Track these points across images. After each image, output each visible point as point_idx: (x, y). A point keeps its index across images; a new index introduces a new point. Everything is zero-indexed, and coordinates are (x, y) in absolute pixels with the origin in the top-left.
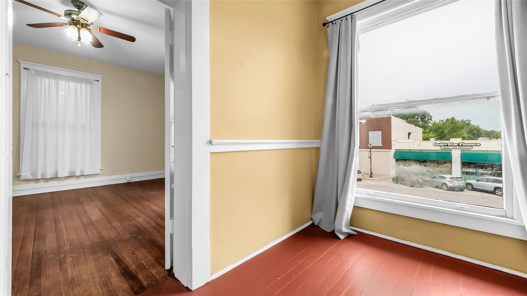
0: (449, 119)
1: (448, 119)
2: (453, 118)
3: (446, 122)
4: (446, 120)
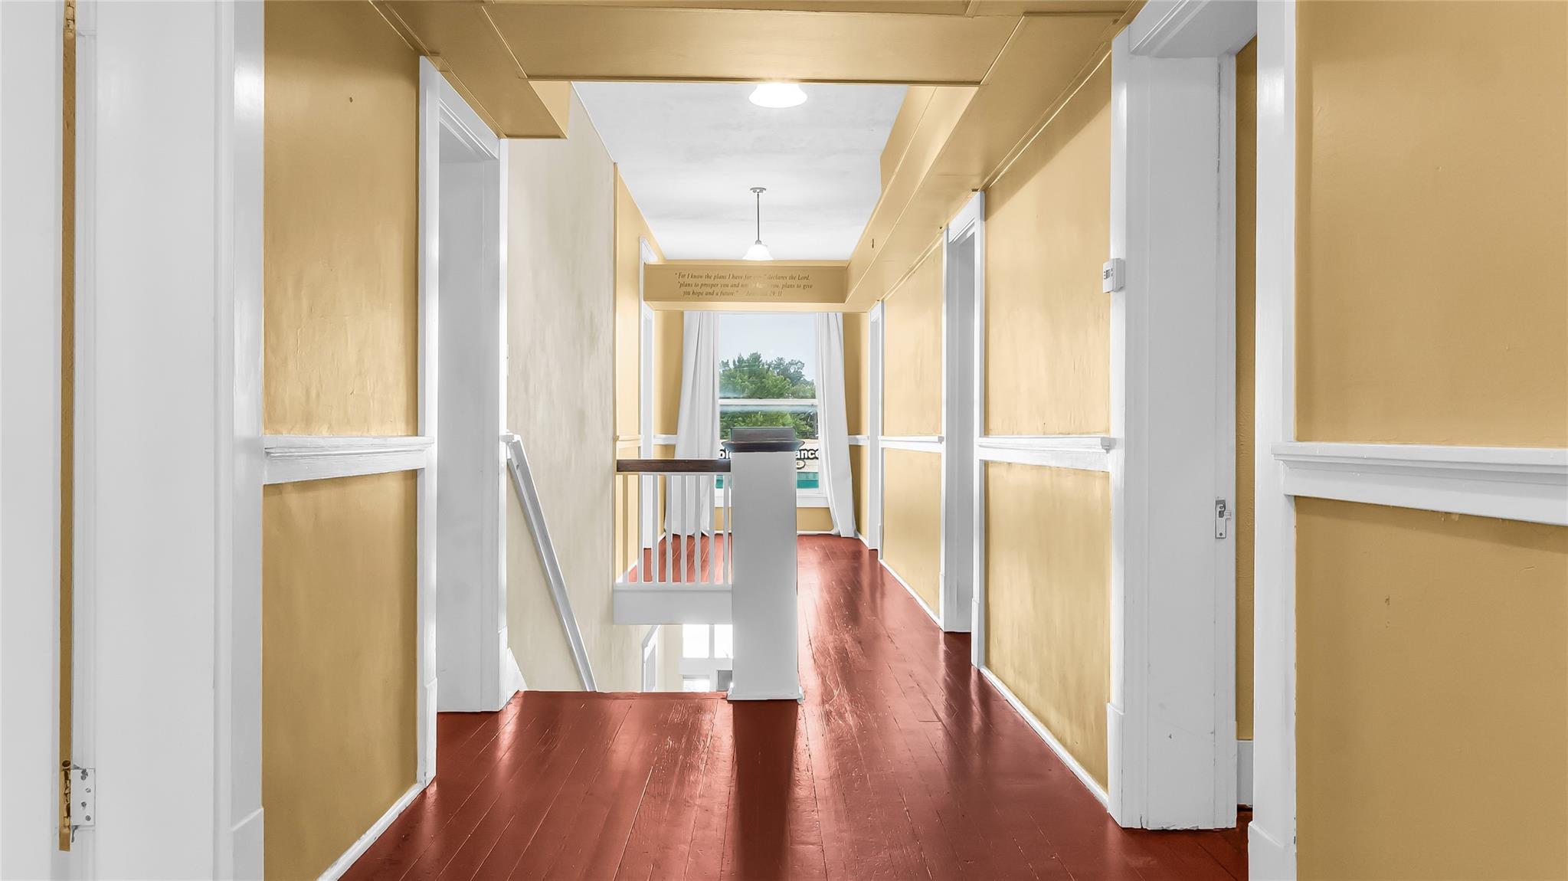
0: (745, 359)
1: (740, 360)
2: (756, 358)
3: (736, 367)
4: (734, 362)
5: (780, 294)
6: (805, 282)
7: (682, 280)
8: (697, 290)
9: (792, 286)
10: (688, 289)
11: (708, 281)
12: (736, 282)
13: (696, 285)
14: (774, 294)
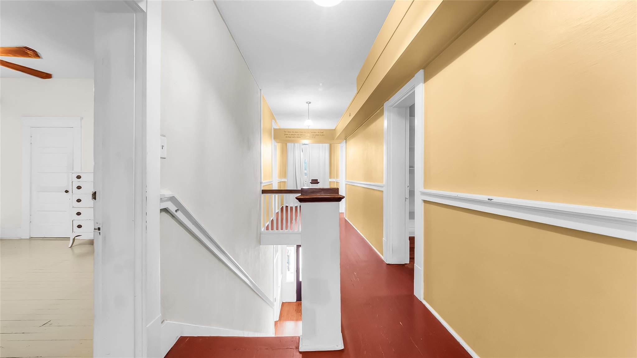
5: (315, 137)
6: (322, 134)
7: (285, 133)
8: (290, 136)
9: (318, 135)
10: (287, 136)
11: (293, 133)
12: (301, 134)
13: (289, 135)
14: (313, 137)
